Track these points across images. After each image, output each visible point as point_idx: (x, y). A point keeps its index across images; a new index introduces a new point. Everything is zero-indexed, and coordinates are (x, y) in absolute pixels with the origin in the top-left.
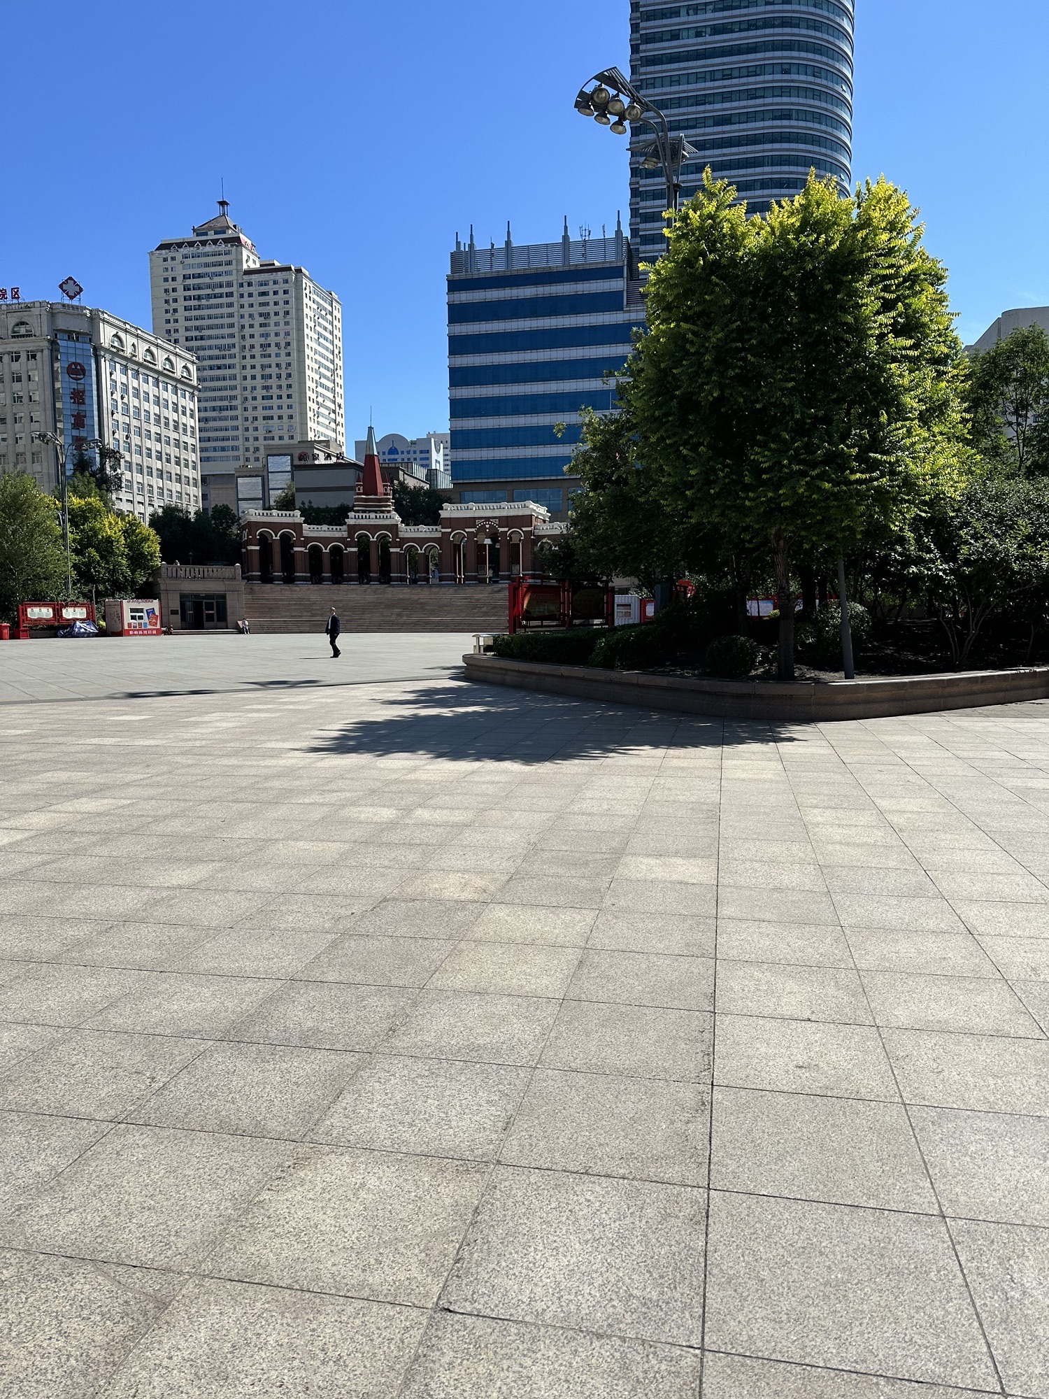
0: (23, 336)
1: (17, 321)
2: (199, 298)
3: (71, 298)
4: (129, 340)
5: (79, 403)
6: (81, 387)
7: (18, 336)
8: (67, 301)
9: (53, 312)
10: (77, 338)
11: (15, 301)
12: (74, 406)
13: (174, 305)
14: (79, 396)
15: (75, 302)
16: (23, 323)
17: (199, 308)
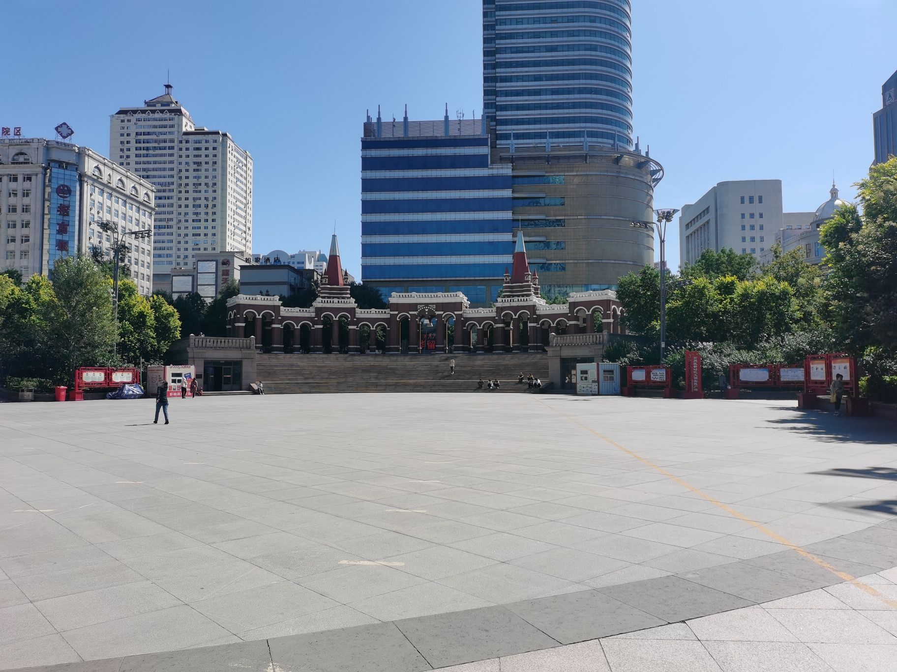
0: (22, 163)
1: (17, 151)
2: (148, 149)
3: (64, 137)
4: (106, 171)
5: (64, 215)
6: (66, 203)
7: (17, 163)
8: (60, 139)
9: (48, 147)
10: (66, 167)
11: (16, 137)
12: (60, 217)
13: (127, 153)
14: (64, 210)
15: (67, 141)
16: (22, 154)
17: (147, 156)
